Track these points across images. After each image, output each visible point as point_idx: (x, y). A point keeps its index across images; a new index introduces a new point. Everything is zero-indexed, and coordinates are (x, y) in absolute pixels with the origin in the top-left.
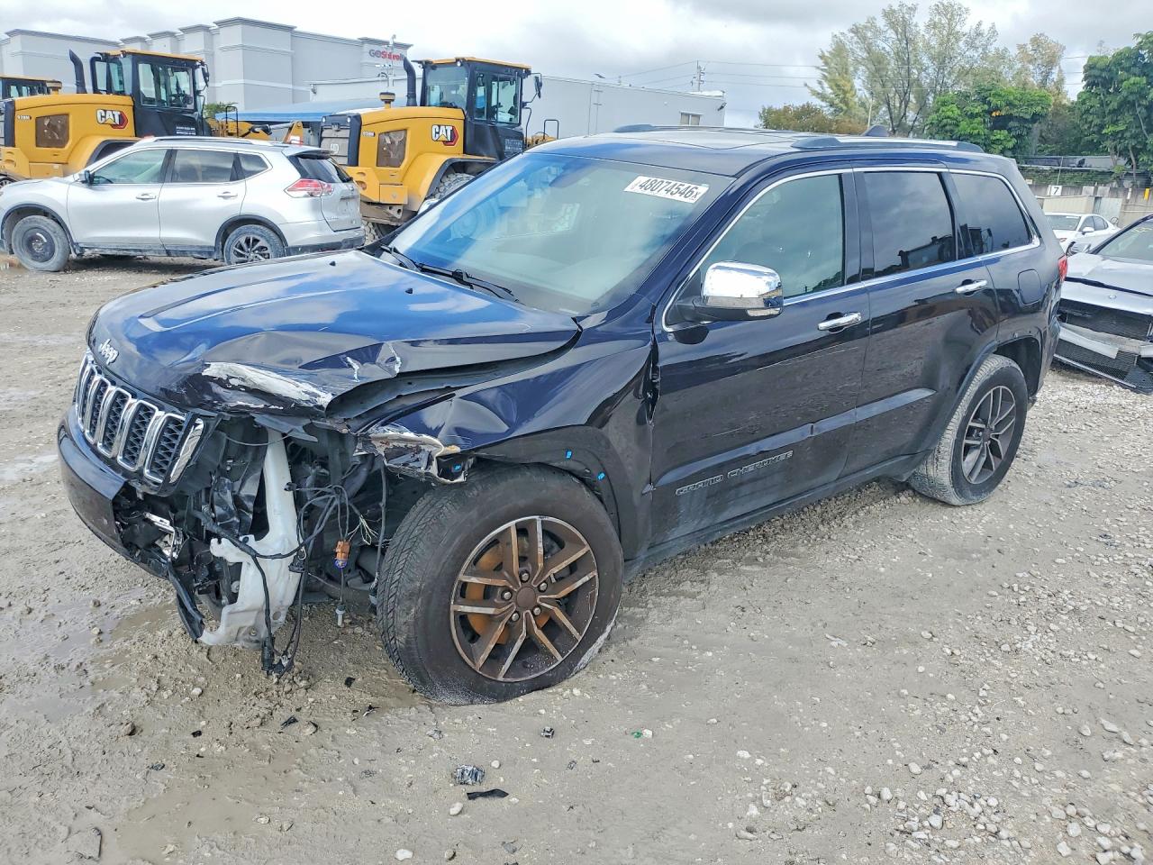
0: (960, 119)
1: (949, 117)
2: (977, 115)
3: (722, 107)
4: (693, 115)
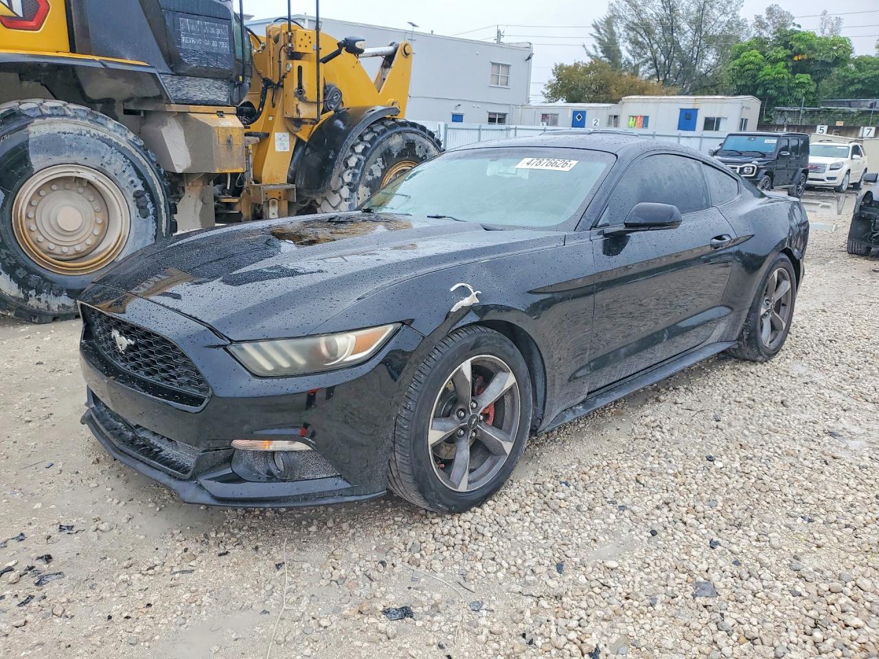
0: (763, 64)
1: (752, 62)
2: (782, 60)
3: (529, 58)
4: (503, 65)
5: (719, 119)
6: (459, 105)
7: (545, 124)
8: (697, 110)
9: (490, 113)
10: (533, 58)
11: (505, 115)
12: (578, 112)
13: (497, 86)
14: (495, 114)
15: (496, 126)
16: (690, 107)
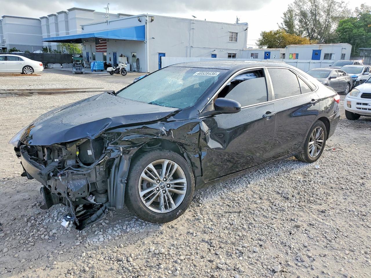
0: (353, 28)
2: (362, 26)
3: (246, 29)
4: (234, 33)
5: (331, 54)
6: (215, 50)
7: (252, 57)
8: (321, 50)
9: (228, 54)
10: (248, 29)
11: (235, 54)
12: (267, 52)
13: (232, 42)
14: (231, 54)
15: (232, 59)
16: (318, 49)
